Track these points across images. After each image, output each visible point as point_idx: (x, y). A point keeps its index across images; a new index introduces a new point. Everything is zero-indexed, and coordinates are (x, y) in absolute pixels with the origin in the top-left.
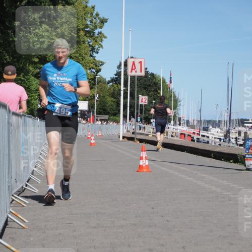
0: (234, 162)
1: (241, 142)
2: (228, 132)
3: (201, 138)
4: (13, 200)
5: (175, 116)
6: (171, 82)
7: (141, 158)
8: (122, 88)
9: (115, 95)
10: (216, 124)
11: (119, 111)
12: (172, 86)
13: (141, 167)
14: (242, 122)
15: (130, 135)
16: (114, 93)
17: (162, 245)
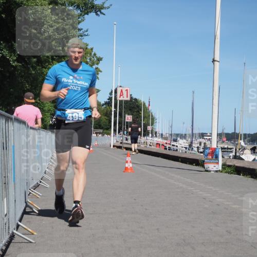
0: (196, 165)
1: (201, 150)
2: (192, 142)
3: (172, 147)
4: (30, 193)
5: (152, 131)
6: (149, 105)
7: (127, 162)
8: (113, 109)
9: (108, 114)
10: (183, 137)
11: (111, 126)
12: (150, 108)
13: (126, 168)
14: (202, 135)
15: (118, 144)
16: (107, 113)
17: (142, 228)
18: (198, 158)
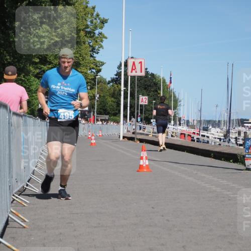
0: (234, 162)
1: (241, 142)
2: (228, 132)
3: (201, 138)
4: (14, 200)
5: (175, 116)
6: (171, 83)
7: (142, 158)
8: (123, 88)
9: (116, 95)
10: (217, 124)
11: (120, 111)
12: (172, 86)
13: (141, 167)
14: (242, 122)
15: (130, 135)
16: (114, 93)
17: (163, 245)
18: (236, 152)
